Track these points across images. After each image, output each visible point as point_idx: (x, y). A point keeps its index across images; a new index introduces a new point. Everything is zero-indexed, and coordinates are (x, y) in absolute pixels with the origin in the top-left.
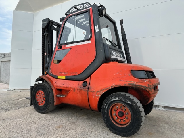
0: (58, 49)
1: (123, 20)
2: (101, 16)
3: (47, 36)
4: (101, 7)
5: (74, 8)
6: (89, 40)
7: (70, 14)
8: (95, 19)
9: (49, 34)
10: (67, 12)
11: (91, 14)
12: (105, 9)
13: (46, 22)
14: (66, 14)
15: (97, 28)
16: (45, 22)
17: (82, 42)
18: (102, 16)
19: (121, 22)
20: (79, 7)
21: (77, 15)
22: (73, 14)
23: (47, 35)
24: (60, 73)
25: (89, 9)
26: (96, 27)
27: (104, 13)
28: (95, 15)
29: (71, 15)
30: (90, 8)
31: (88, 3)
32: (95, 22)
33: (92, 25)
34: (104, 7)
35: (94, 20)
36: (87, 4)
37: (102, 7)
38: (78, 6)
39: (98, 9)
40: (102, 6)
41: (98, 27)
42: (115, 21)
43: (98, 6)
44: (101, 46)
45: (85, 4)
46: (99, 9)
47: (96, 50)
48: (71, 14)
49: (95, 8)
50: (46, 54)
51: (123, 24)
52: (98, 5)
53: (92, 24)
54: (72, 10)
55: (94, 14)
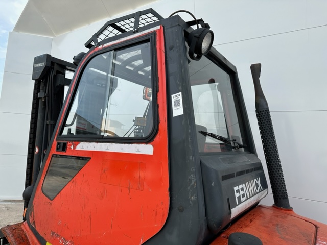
0: (58, 149)
1: (260, 65)
2: (195, 55)
3: (45, 102)
4: (194, 27)
5: (111, 28)
6: (147, 143)
7: (99, 44)
8: (173, 68)
9: (48, 97)
10: (91, 40)
11: (161, 49)
12: (209, 34)
13: (42, 65)
14: (89, 46)
15: (177, 102)
16: (40, 65)
17: (125, 143)
18: (199, 58)
19: (256, 70)
20: (127, 26)
21: (116, 50)
22: (105, 45)
23: (45, 97)
24: (53, 233)
25: (154, 33)
26: (174, 98)
27: (205, 45)
28: (173, 54)
29: (99, 50)
30: (158, 27)
31: (151, 11)
32: (171, 78)
33: (160, 89)
34: (207, 26)
35: (170, 71)
36: (150, 15)
37: (200, 26)
38: (122, 23)
39: (186, 33)
40: (200, 21)
41: (180, 98)
42: (235, 67)
43: (186, 21)
44: (192, 176)
45: (144, 17)
46: (189, 31)
47: (171, 190)
48: (101, 47)
49: (175, 29)
50: (37, 150)
51: (260, 78)
52: (187, 18)
53: (160, 84)
54: (106, 32)
55: (171, 48)
